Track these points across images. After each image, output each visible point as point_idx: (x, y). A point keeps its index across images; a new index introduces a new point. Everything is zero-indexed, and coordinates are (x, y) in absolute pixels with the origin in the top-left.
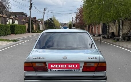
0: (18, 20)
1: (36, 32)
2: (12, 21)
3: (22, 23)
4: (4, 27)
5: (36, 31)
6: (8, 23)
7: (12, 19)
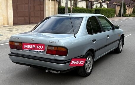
0: (107, 3)
1: (128, 17)
2: (100, 5)
3: (113, 7)
4: (87, 11)
5: (128, 15)
6: (94, 7)
7: (100, 2)
